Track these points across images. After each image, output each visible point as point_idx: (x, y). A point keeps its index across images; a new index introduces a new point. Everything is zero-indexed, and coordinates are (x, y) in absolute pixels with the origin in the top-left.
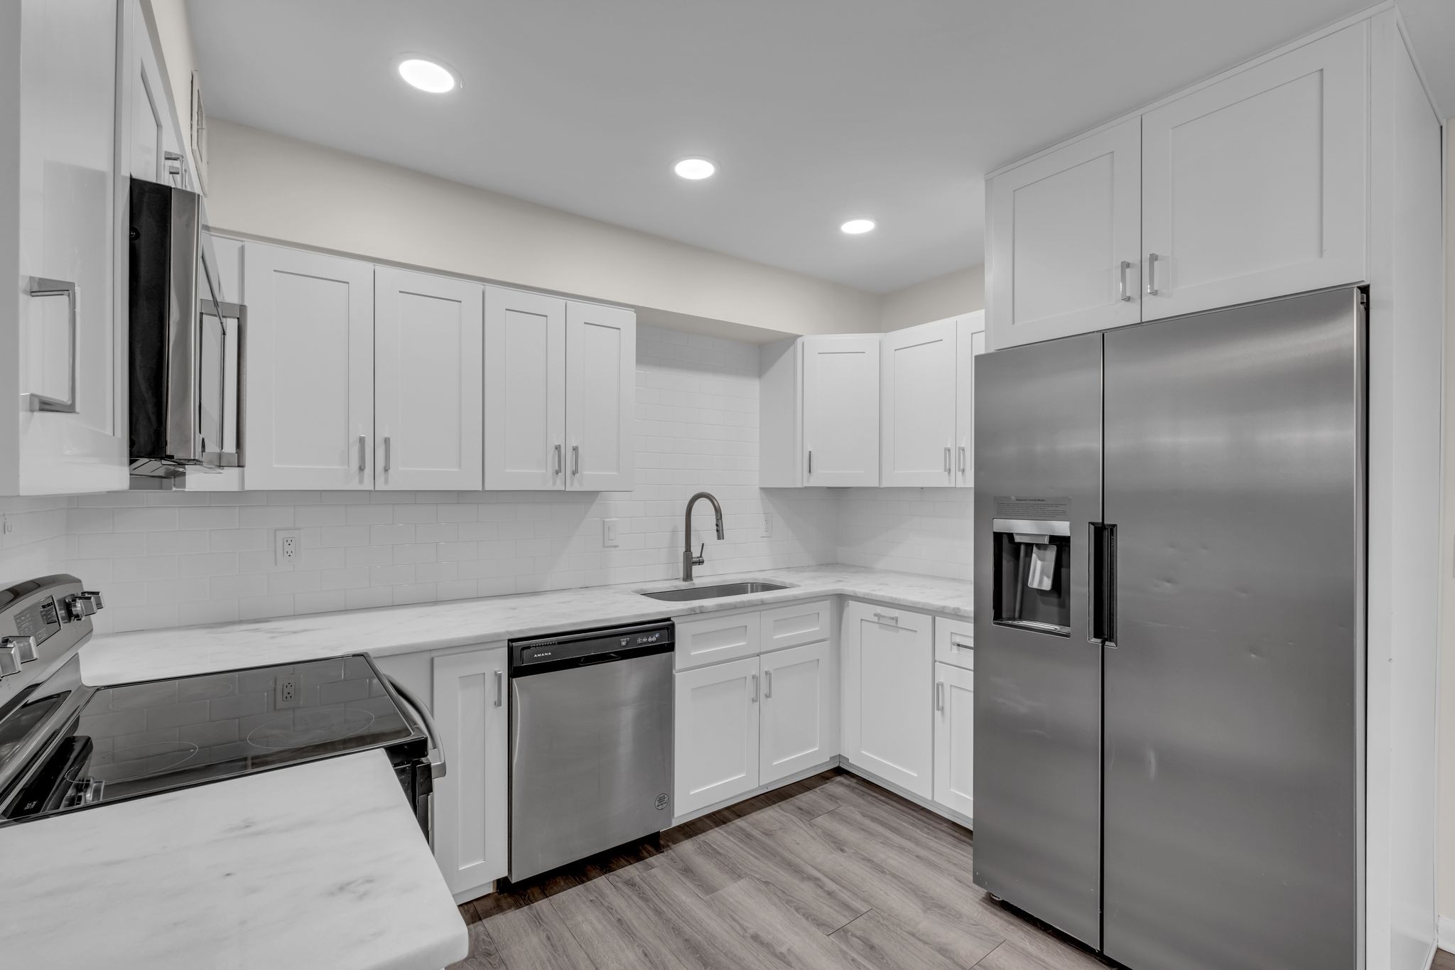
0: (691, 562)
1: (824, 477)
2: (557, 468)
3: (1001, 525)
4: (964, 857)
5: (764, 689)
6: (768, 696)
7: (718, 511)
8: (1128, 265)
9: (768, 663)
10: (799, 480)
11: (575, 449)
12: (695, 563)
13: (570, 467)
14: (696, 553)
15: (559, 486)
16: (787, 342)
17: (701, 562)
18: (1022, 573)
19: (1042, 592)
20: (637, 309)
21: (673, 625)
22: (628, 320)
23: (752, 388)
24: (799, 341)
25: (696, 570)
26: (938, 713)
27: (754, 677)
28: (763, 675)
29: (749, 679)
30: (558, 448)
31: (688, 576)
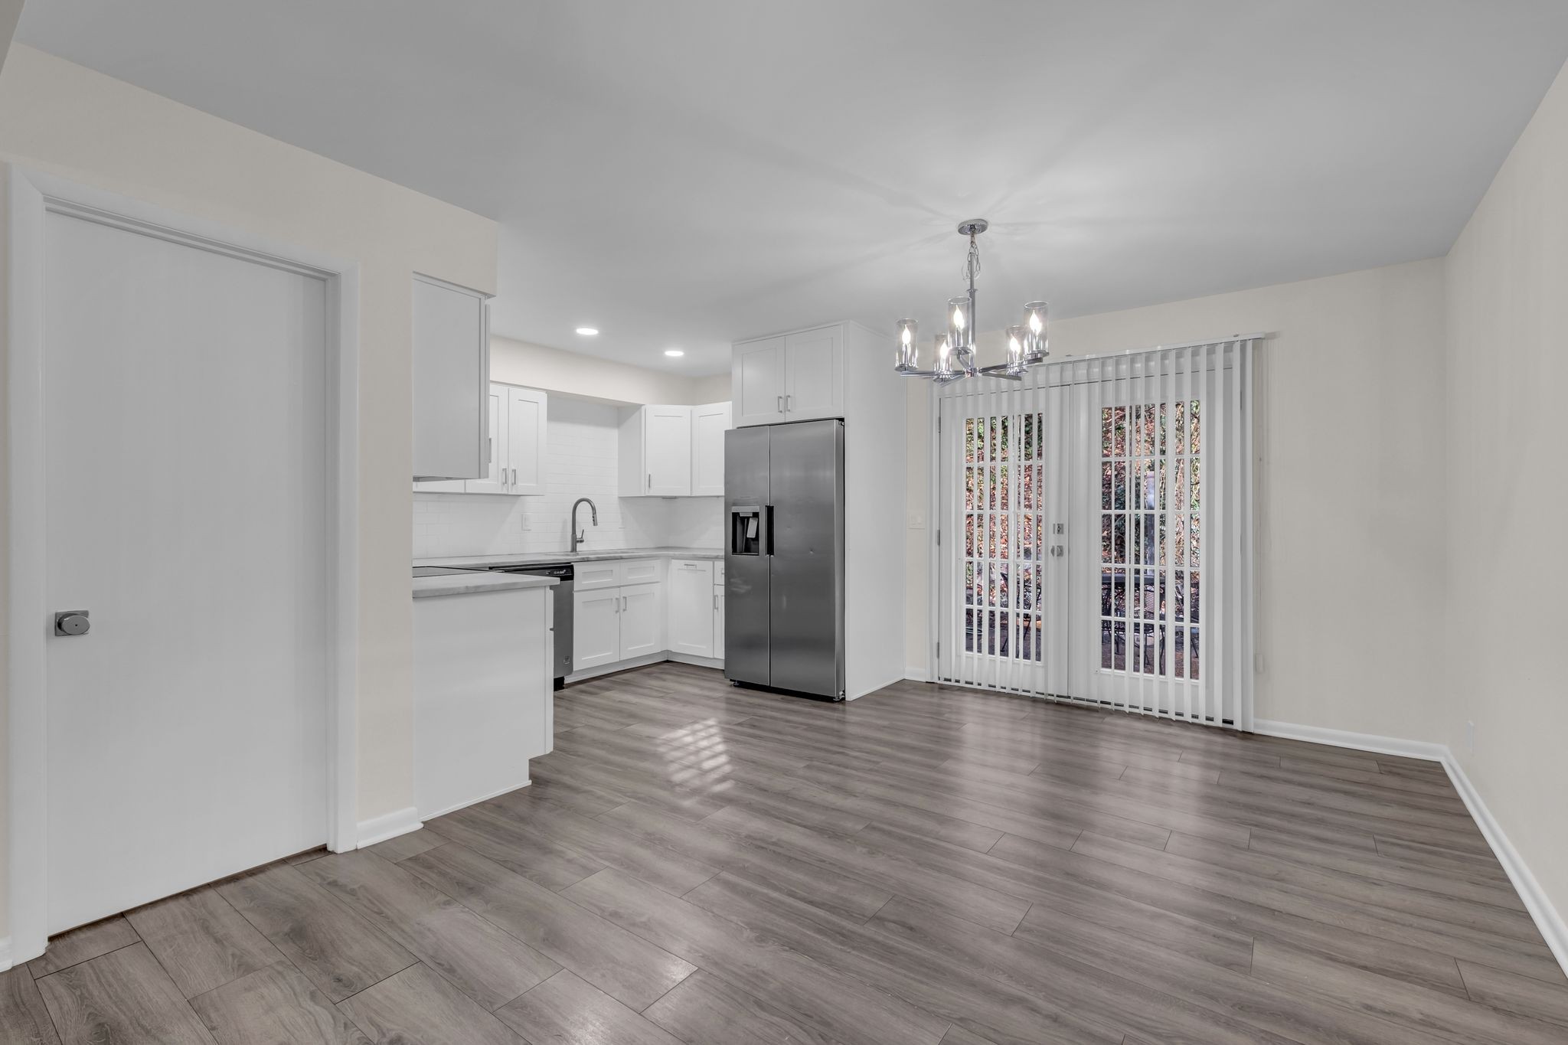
0: (576, 541)
1: (658, 490)
2: (504, 481)
3: (735, 509)
4: (721, 676)
5: (622, 606)
6: (624, 610)
7: (594, 509)
8: (781, 398)
9: (625, 592)
10: (644, 492)
11: (514, 471)
12: (578, 542)
13: (510, 480)
14: (579, 535)
15: (505, 492)
16: (637, 407)
17: (582, 541)
18: (745, 531)
19: (752, 539)
20: (547, 391)
21: (572, 566)
22: (543, 398)
23: (613, 434)
24: (643, 407)
25: (579, 547)
26: (716, 610)
27: (617, 599)
28: (622, 598)
29: (614, 600)
30: (505, 470)
31: (574, 549)
